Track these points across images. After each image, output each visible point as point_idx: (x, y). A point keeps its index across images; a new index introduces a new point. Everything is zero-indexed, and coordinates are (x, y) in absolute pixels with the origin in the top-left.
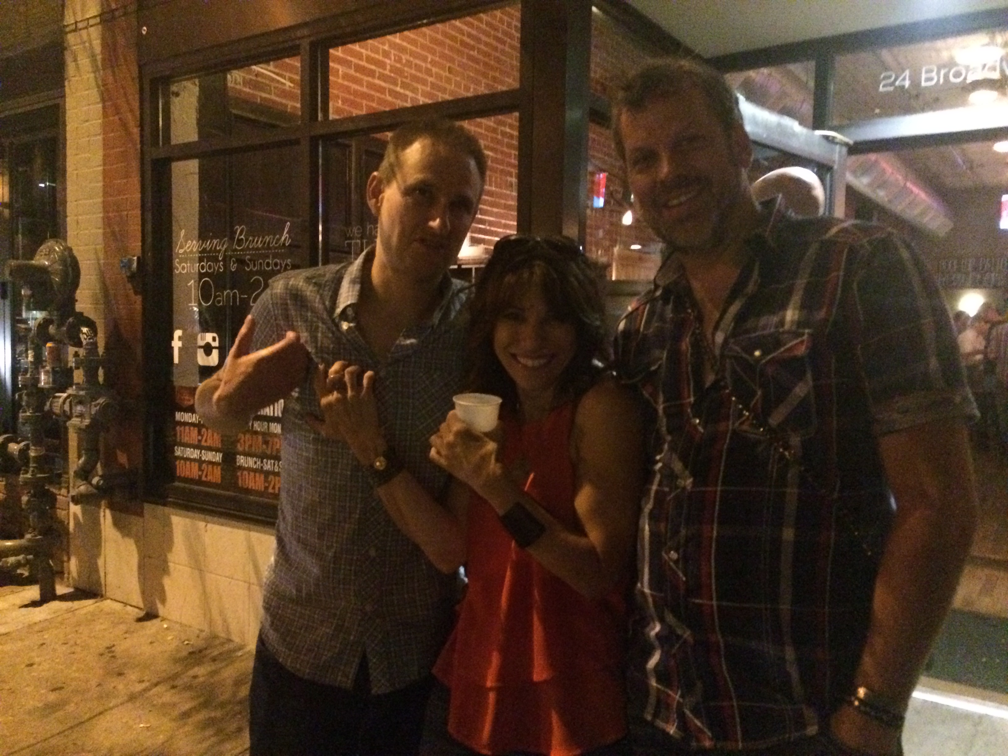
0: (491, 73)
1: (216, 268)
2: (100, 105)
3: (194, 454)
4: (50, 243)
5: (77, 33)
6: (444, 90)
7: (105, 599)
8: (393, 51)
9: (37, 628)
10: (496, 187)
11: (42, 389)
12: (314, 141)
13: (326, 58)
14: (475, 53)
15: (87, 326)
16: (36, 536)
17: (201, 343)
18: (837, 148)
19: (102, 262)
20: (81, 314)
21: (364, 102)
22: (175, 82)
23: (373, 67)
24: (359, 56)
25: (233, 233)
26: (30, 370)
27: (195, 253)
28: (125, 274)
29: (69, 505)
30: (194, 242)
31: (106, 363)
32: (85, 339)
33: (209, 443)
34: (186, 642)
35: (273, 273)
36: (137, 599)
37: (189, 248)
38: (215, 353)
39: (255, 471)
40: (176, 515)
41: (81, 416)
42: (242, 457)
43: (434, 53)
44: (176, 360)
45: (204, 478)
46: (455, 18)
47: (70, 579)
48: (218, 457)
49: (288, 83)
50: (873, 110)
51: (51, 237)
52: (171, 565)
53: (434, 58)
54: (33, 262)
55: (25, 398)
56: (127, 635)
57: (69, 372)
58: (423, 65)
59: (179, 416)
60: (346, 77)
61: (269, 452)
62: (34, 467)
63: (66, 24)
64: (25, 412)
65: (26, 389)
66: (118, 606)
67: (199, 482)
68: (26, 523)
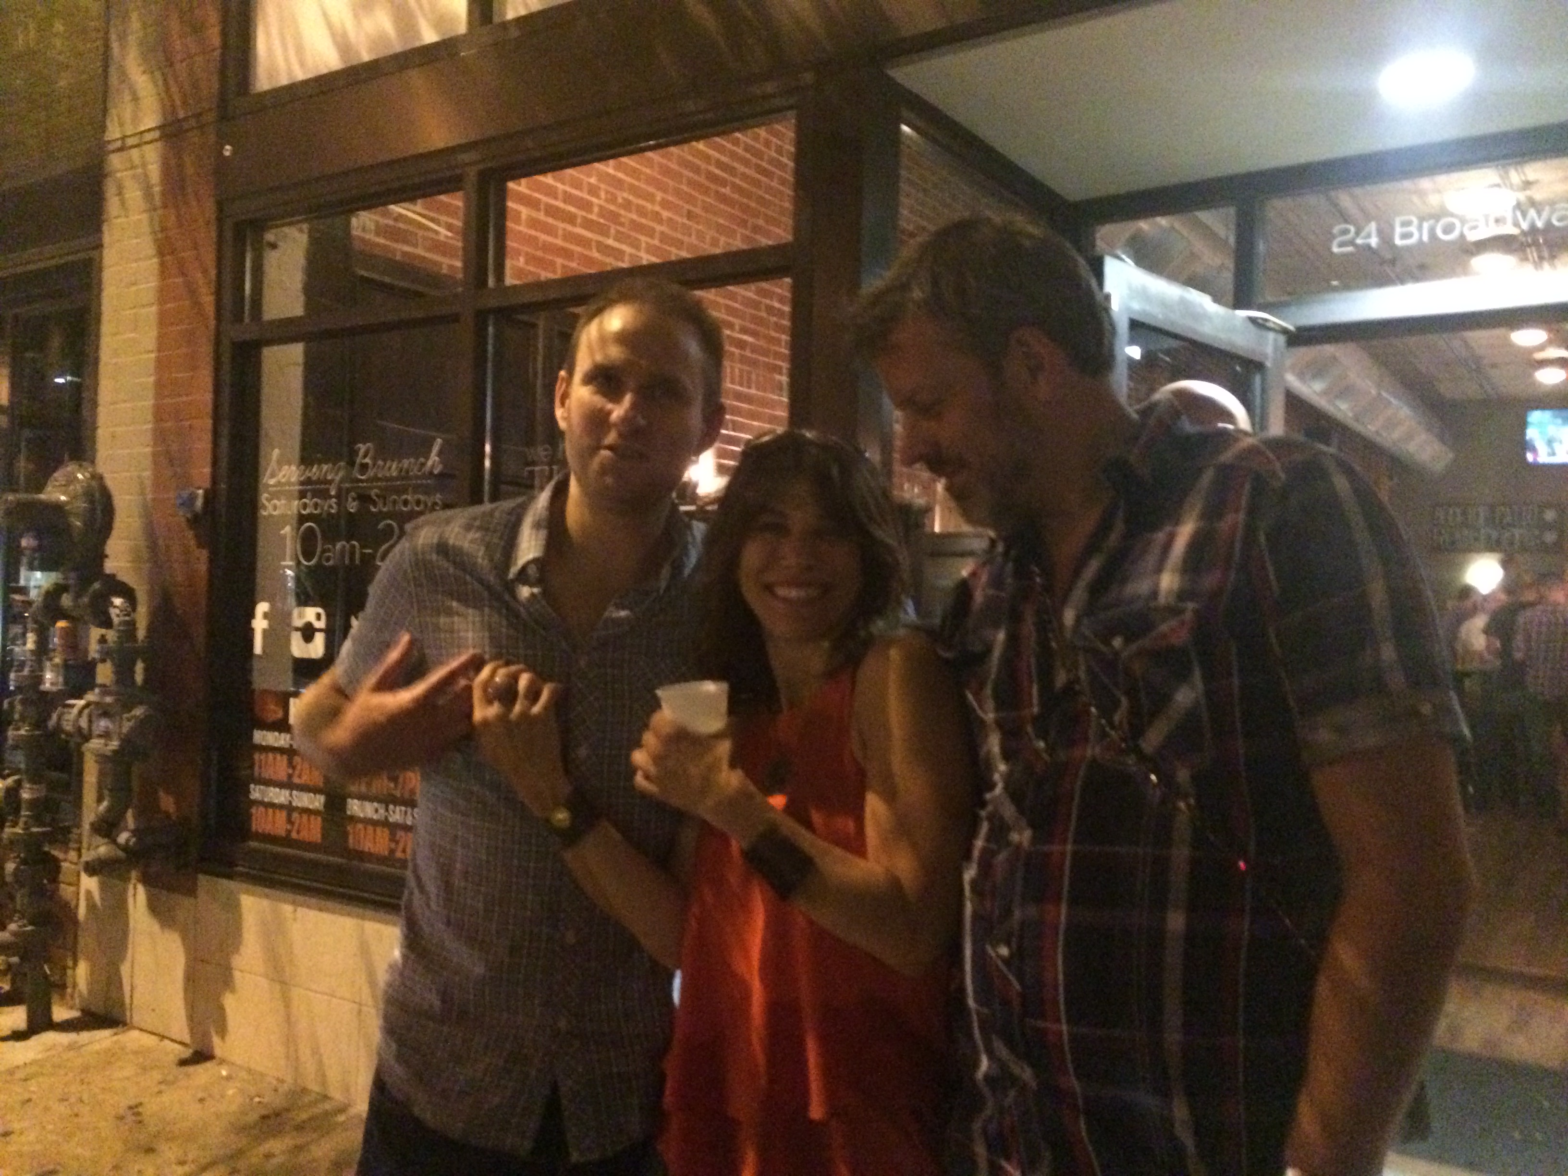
0: (751, 221)
1: (326, 508)
2: (155, 260)
3: (279, 796)
4: (71, 467)
5: (124, 154)
6: (679, 244)
7: (129, 1029)
8: (602, 186)
9: (20, 1075)
10: (758, 389)
11: (46, 693)
12: (481, 317)
13: (502, 195)
14: (727, 191)
15: (119, 596)
16: (25, 926)
17: (298, 623)
18: (1271, 336)
19: (149, 497)
20: (112, 577)
21: (559, 261)
22: (271, 228)
23: (572, 209)
24: (551, 192)
25: (353, 453)
26: (29, 663)
27: (293, 484)
28: (181, 516)
29: (78, 875)
30: (294, 468)
31: (150, 653)
32: (118, 616)
33: (305, 779)
34: (257, 1099)
35: (412, 516)
36: (180, 1028)
37: (284, 476)
38: (319, 639)
39: (375, 823)
40: (247, 892)
41: (106, 735)
42: (356, 801)
43: (664, 189)
44: (258, 649)
45: (294, 835)
46: (698, 139)
47: (76, 995)
48: (317, 802)
49: (443, 231)
50: (1328, 281)
51: (72, 459)
52: (237, 974)
53: (665, 196)
54: (42, 496)
55: (19, 707)
56: (163, 1087)
57: (90, 668)
58: (649, 206)
59: (262, 737)
60: (534, 223)
61: (398, 794)
62: (27, 816)
63: (106, 139)
64: (18, 729)
65: (21, 693)
66: (149, 1041)
67: (286, 841)
68: (11, 906)
